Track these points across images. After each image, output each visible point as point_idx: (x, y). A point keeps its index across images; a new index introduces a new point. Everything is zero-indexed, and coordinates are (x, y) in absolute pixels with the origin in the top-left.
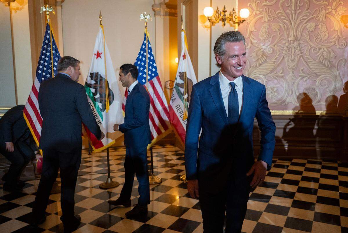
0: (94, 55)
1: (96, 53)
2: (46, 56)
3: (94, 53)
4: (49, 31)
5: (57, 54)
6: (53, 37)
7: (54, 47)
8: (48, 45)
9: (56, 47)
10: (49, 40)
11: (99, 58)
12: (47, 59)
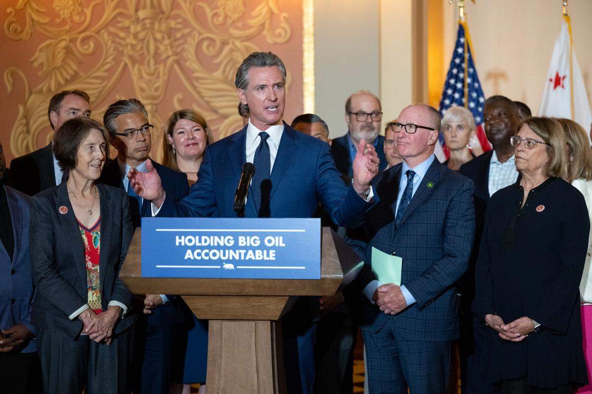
0: (548, 82)
1: (554, 77)
2: (455, 89)
3: (549, 77)
4: (462, 40)
5: (476, 85)
6: (469, 51)
7: (471, 70)
8: (459, 67)
9: (475, 71)
10: (462, 57)
11: (559, 88)
12: (457, 96)
